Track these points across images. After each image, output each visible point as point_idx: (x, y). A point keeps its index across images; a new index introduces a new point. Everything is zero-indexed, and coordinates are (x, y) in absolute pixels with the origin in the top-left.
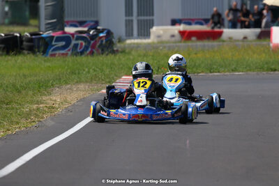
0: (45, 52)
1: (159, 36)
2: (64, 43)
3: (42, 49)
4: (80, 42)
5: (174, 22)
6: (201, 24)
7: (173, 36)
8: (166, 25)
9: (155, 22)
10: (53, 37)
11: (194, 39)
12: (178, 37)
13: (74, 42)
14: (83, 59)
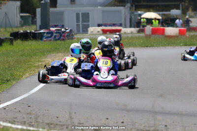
0: (41, 39)
1: (92, 32)
2: (50, 35)
3: (40, 38)
4: (57, 34)
5: (99, 25)
6: (111, 26)
7: (98, 32)
8: (95, 26)
9: (90, 25)
10: (45, 32)
11: (108, 33)
12: (101, 32)
13: (54, 34)
14: (59, 42)
